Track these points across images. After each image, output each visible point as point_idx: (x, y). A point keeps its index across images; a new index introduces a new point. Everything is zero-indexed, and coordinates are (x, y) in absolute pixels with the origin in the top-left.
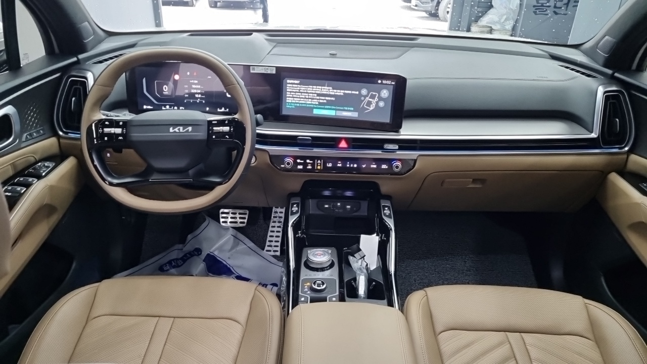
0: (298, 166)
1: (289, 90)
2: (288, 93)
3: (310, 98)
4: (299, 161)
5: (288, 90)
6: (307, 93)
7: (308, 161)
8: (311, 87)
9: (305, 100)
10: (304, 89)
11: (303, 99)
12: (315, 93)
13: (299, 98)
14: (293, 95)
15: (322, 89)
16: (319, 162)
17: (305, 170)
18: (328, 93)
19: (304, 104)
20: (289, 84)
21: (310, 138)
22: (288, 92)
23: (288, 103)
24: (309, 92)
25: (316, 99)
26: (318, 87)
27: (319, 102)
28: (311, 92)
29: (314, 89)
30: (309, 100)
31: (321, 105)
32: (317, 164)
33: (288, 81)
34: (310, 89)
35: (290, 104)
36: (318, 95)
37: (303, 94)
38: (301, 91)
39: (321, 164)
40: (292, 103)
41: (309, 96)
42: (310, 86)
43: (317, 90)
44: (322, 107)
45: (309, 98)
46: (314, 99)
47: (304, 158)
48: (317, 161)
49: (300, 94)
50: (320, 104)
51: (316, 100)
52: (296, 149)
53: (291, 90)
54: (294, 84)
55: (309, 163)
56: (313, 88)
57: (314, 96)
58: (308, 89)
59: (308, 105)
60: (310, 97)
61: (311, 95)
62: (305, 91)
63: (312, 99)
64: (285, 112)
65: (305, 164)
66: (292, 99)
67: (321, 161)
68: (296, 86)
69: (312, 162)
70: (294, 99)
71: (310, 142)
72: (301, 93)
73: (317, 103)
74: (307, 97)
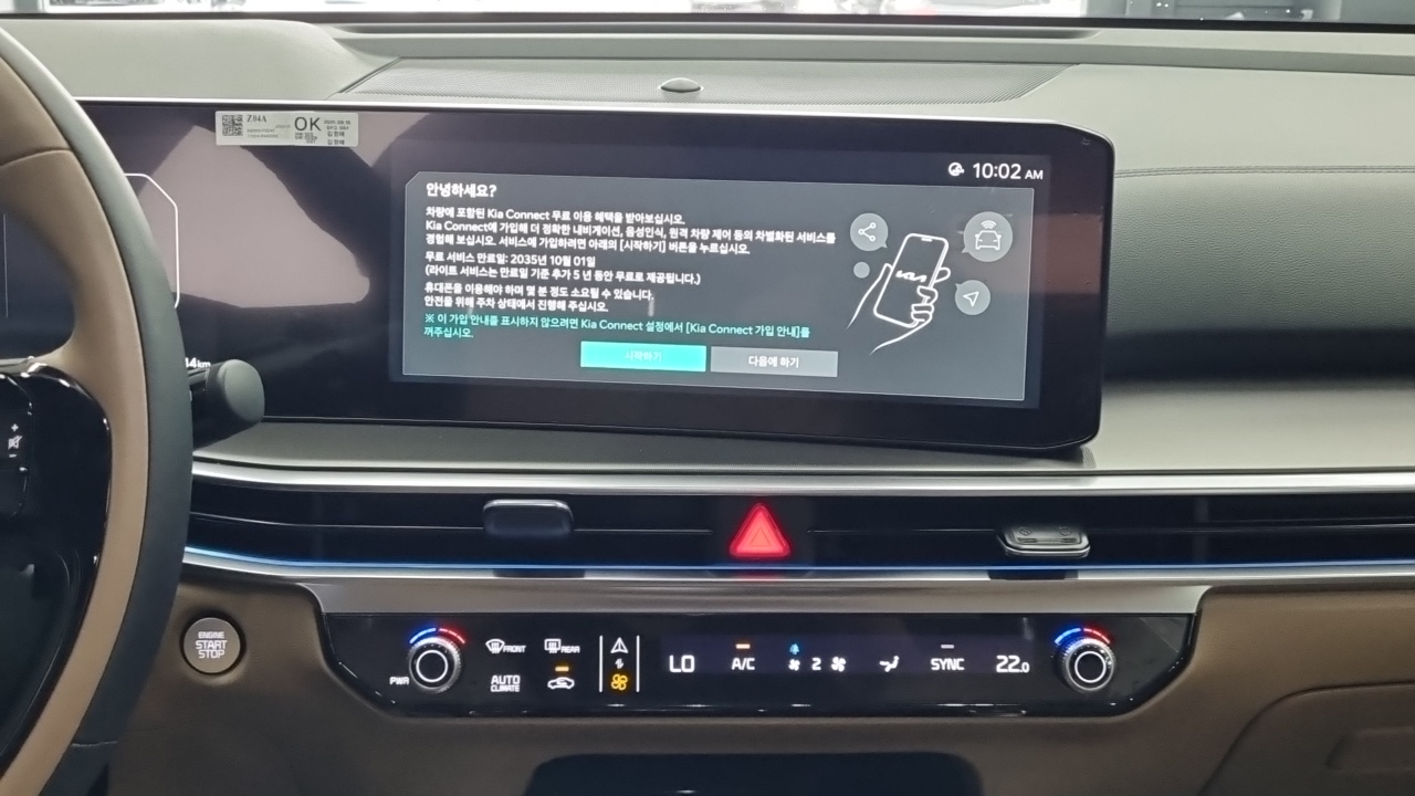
0: (495, 679)
1: (440, 240)
2: (430, 255)
3: (561, 283)
4: (495, 646)
5: (430, 239)
6: (540, 251)
7: (553, 646)
8: (566, 216)
9: (531, 290)
10: (524, 228)
11: (520, 290)
12: (589, 252)
13: (498, 281)
14: (459, 265)
15: (624, 226)
16: (619, 646)
17: (536, 699)
18: (661, 247)
19: (528, 313)
20: (440, 201)
21: (560, 505)
22: (435, 248)
23: (436, 310)
24: (553, 244)
25: (593, 284)
26: (600, 216)
27: (610, 302)
28: (562, 243)
29: (581, 230)
30: (555, 291)
31: (623, 321)
32: (610, 659)
33: (432, 189)
34: (556, 229)
35: (442, 318)
36: (607, 260)
37: (516, 259)
38: (504, 241)
39: (629, 659)
40: (455, 309)
41: (551, 267)
42: (556, 214)
43: (598, 230)
44: (630, 326)
45: (551, 282)
46: (581, 284)
47: (528, 628)
48: (608, 645)
49: (501, 259)
50: (618, 310)
51: (595, 293)
52: (484, 575)
53: (450, 239)
54: (467, 202)
55: (561, 658)
56: (573, 223)
57: (583, 268)
58: (547, 229)
59: (546, 323)
60: (557, 274)
61: (567, 261)
62: (533, 242)
63: (571, 284)
64: (416, 364)
65: (535, 667)
66: (458, 288)
67: (630, 644)
68: (480, 213)
69: (576, 649)
70: (469, 288)
71: (564, 530)
72: (510, 251)
73: (602, 307)
74: (544, 274)
